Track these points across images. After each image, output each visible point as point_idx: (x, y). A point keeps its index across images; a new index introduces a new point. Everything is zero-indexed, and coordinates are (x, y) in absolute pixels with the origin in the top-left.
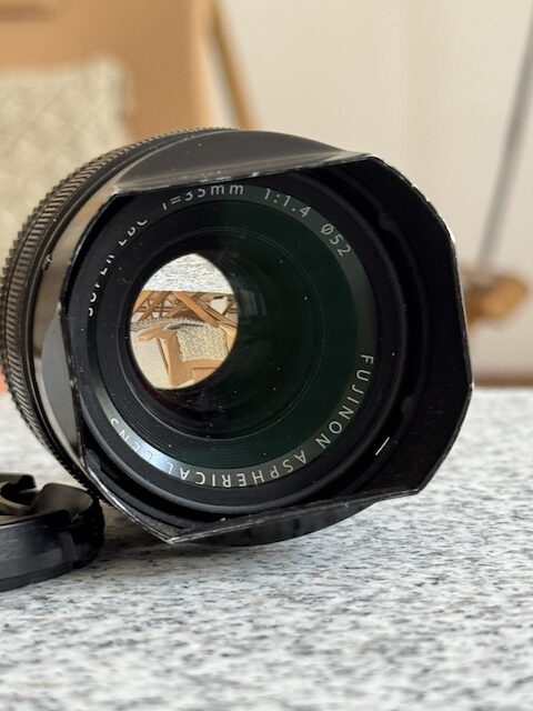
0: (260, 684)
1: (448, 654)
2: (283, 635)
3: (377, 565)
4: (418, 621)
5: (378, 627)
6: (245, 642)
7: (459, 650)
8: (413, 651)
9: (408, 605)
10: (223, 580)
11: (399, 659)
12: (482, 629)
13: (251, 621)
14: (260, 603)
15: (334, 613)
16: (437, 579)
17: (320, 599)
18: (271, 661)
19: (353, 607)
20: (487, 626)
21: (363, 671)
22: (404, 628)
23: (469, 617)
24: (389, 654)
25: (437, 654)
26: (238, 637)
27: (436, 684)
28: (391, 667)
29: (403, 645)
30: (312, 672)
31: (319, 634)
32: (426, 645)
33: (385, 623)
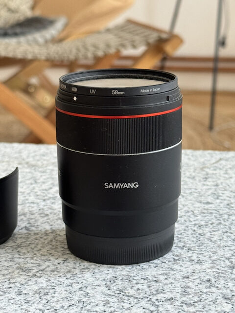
0: (5, 308)
1: (56, 295)
2: (16, 286)
3: (51, 254)
4: (53, 281)
5: (42, 283)
6: (5, 290)
7: (59, 293)
8: (47, 293)
9: (53, 273)
10: (6, 261)
11: (43, 297)
12: (68, 284)
13: (9, 280)
14: (13, 272)
15: (32, 277)
16: (65, 261)
17: (30, 270)
18: (10, 298)
19: (38, 274)
20: (70, 283)
21: (32, 302)
22: (48, 283)
23: (67, 279)
24: (41, 294)
25: (53, 295)
26: (4, 287)
27: (49, 307)
28: (40, 300)
29: (46, 291)
30: (19, 303)
31: (25, 286)
32: (52, 291)
33: (44, 281)
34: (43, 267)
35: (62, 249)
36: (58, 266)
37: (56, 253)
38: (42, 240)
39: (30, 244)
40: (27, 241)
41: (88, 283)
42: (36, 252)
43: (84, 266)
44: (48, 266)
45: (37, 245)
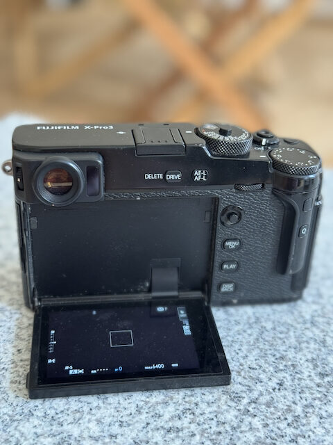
34: (255, 394)
35: (273, 359)
36: (274, 395)
37: (267, 365)
38: (245, 335)
39: (232, 341)
40: (228, 336)
41: (317, 439)
42: (242, 361)
43: (306, 400)
44: (261, 394)
45: (241, 345)
